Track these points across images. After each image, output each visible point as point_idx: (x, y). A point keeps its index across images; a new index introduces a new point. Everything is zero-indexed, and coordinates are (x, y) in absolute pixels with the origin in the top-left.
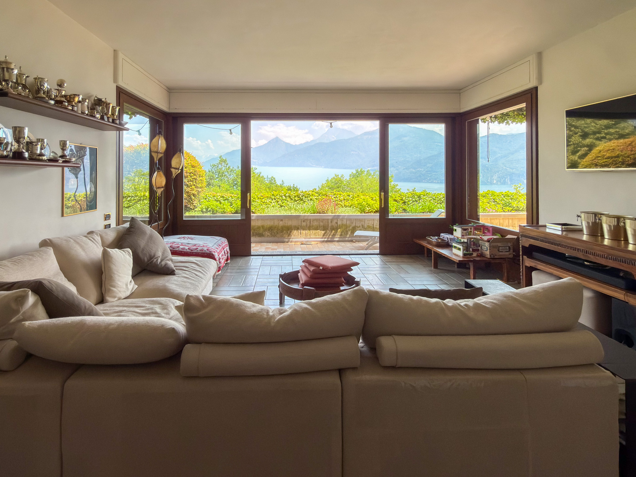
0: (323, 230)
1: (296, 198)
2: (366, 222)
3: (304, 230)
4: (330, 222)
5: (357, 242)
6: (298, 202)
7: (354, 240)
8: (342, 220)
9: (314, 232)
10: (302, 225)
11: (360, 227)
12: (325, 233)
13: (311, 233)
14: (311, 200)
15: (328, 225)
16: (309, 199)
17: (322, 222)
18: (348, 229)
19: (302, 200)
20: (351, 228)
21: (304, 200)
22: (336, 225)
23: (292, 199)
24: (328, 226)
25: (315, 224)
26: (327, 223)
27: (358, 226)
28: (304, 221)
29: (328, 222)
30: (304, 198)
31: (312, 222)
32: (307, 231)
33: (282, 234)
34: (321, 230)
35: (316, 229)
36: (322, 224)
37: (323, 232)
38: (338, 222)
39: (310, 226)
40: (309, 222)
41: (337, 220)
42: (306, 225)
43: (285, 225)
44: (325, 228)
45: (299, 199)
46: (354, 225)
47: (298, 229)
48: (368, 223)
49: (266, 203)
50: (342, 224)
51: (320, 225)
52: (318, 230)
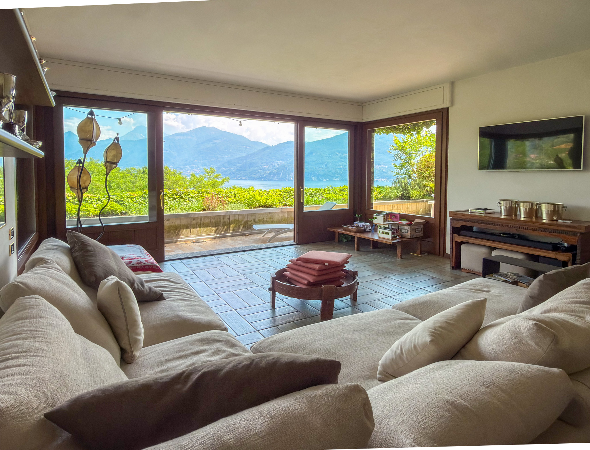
0: (215, 227)
1: (174, 196)
2: (257, 216)
3: (194, 228)
4: (222, 218)
5: (250, 235)
6: (177, 200)
7: (247, 233)
8: (234, 215)
9: (205, 229)
10: (192, 223)
11: (251, 221)
12: (217, 230)
13: (202, 230)
14: (192, 197)
15: (220, 221)
16: (190, 196)
17: (214, 219)
18: (240, 224)
19: (182, 198)
20: (243, 222)
21: (184, 198)
22: (228, 221)
23: (169, 198)
24: (220, 223)
25: (207, 221)
26: (219, 220)
27: (250, 220)
28: (194, 219)
29: (220, 218)
30: (184, 196)
31: (203, 220)
32: (197, 229)
33: (168, 234)
34: (212, 227)
35: (207, 226)
36: (213, 221)
37: (215, 229)
38: (230, 218)
39: (201, 223)
40: (200, 220)
41: (230, 216)
42: (196, 223)
43: (172, 225)
44: (216, 225)
45: (178, 197)
46: (246, 220)
47: (187, 227)
48: (260, 217)
49: (138, 203)
50: (234, 220)
51: (212, 222)
52: (209, 227)
